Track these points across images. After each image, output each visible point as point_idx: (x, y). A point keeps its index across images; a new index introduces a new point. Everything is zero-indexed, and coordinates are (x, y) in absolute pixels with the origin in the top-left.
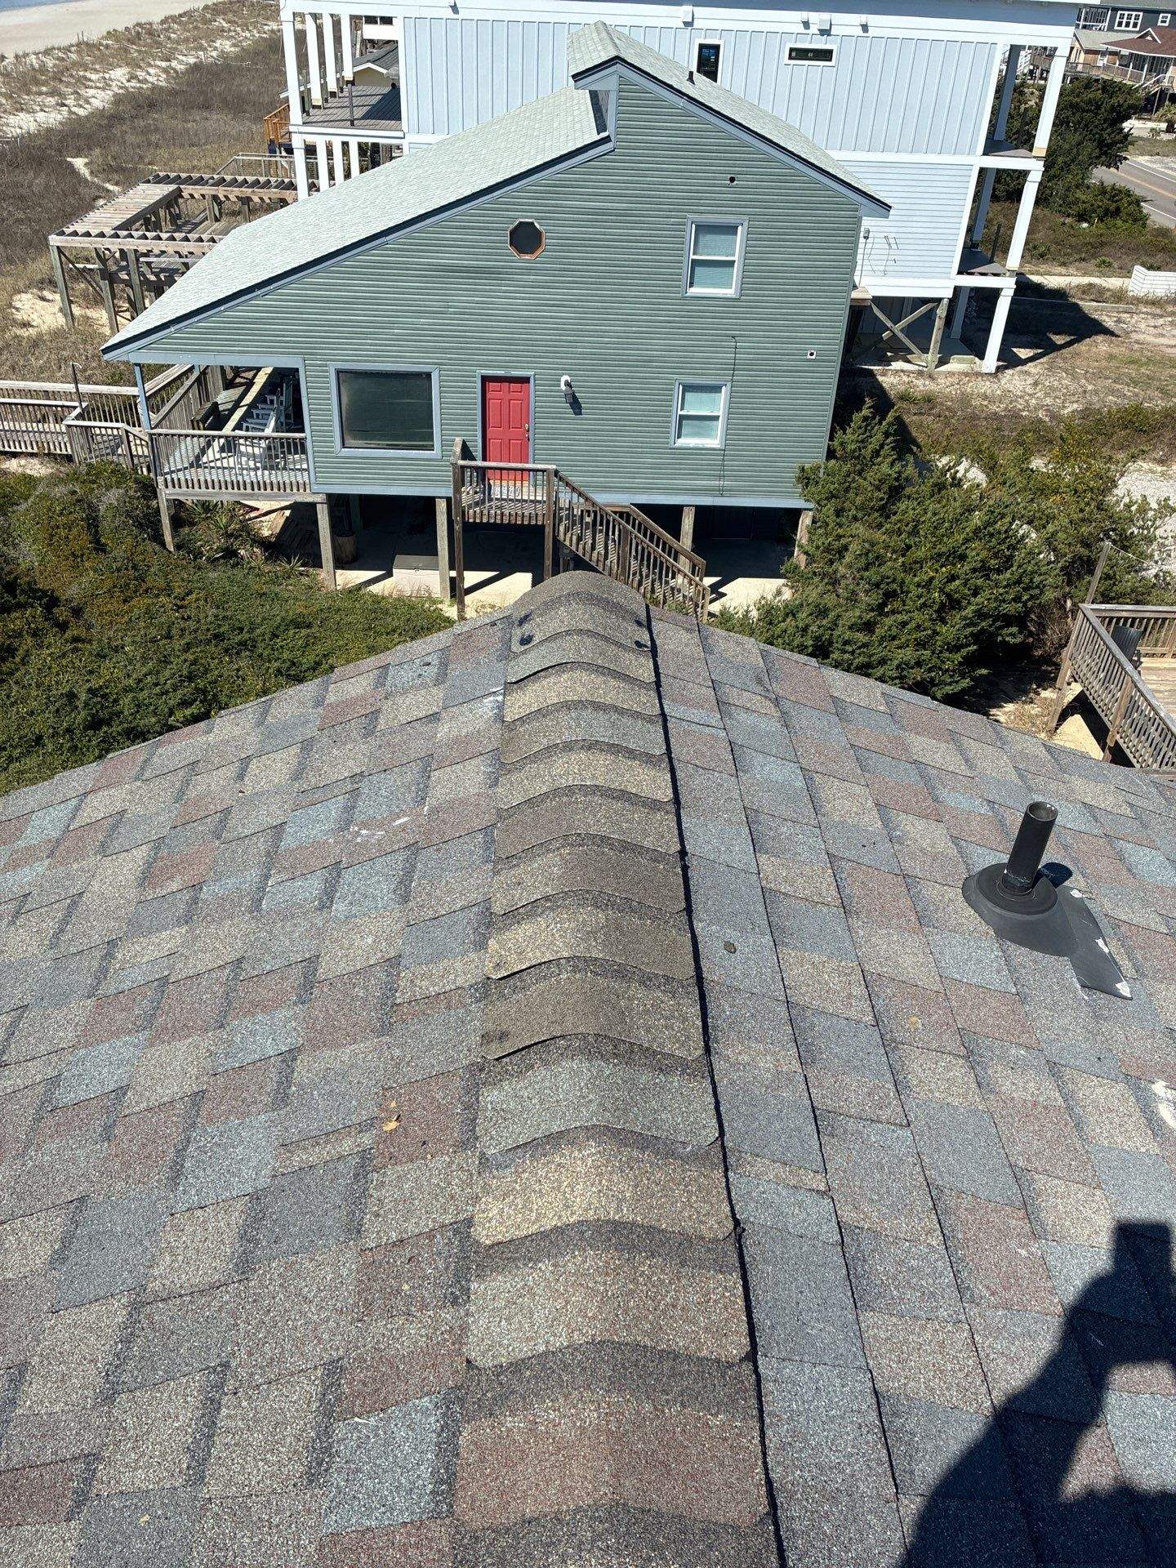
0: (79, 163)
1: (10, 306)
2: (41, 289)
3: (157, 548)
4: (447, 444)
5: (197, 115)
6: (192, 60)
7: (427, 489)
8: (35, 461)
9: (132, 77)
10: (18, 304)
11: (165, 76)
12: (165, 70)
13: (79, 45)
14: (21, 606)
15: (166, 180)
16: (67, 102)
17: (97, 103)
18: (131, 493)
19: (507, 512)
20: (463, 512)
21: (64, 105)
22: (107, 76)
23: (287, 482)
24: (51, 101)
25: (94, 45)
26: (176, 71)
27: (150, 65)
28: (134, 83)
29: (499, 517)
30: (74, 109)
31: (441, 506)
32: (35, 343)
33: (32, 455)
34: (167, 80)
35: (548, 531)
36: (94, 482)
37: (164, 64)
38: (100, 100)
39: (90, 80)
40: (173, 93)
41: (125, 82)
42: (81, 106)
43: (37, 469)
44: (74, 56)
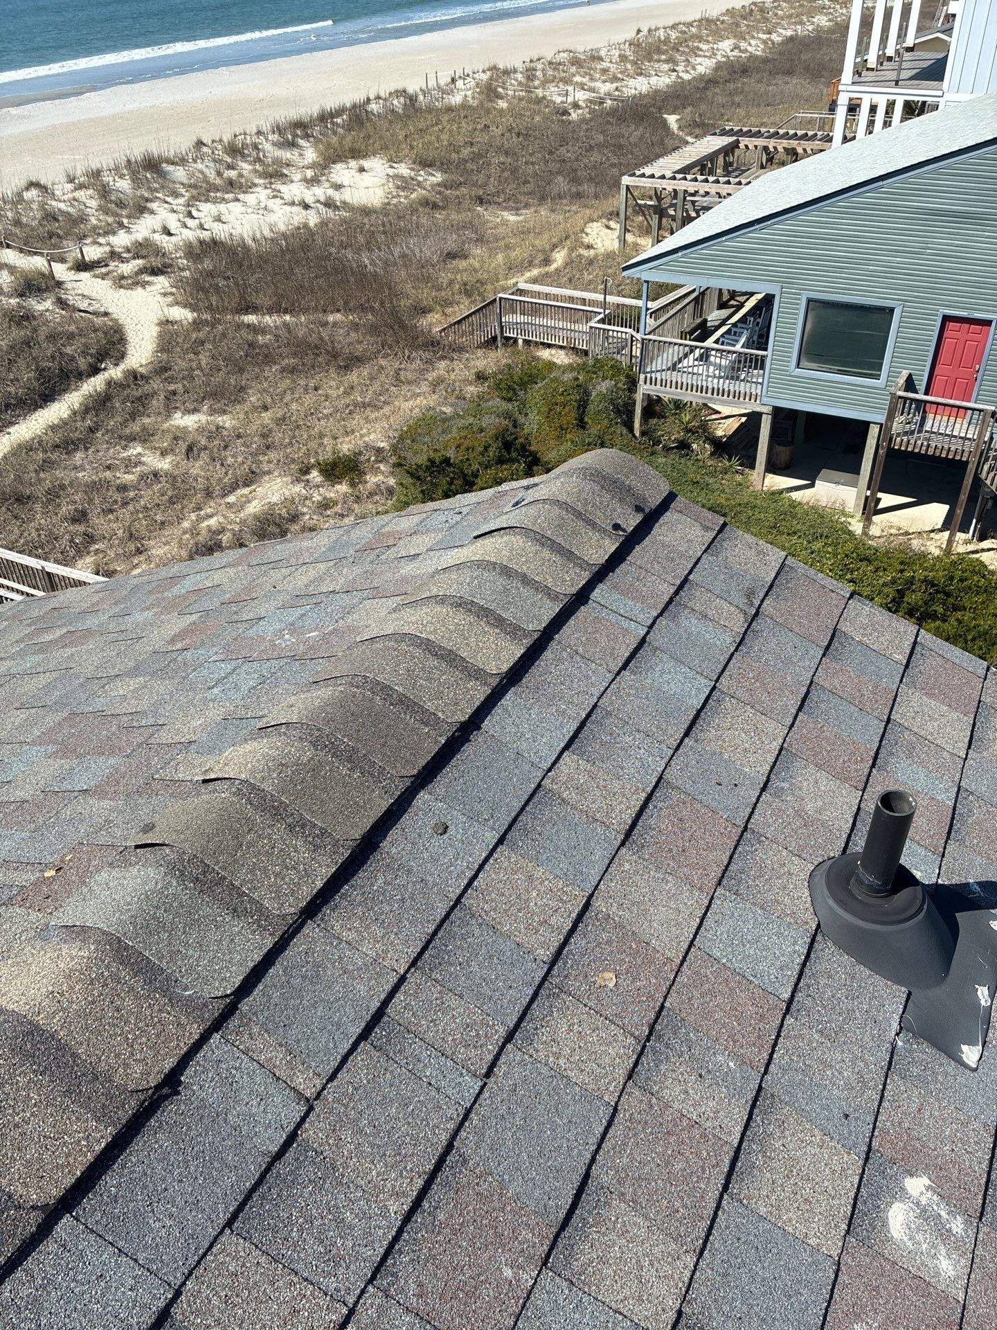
0: (672, 120)
1: (582, 231)
2: (609, 220)
3: (625, 431)
4: (892, 375)
5: (779, 80)
6: (789, 33)
7: (864, 414)
8: (562, 352)
9: (736, 47)
10: (588, 230)
11: (762, 46)
12: (765, 42)
13: (700, 21)
14: (512, 461)
15: (730, 133)
16: (677, 68)
17: (701, 70)
18: (620, 385)
19: (933, 444)
20: (891, 439)
21: (674, 70)
22: (715, 46)
23: (743, 392)
24: (666, 67)
25: (712, 21)
26: (773, 43)
27: (753, 37)
28: (736, 53)
29: (924, 448)
30: (681, 74)
31: (874, 431)
32: (591, 262)
33: (561, 347)
34: (764, 51)
35: (971, 468)
36: (595, 373)
37: (765, 37)
38: (704, 66)
39: (701, 50)
40: (765, 61)
41: (728, 51)
42: (687, 72)
43: (561, 358)
44: (694, 30)
